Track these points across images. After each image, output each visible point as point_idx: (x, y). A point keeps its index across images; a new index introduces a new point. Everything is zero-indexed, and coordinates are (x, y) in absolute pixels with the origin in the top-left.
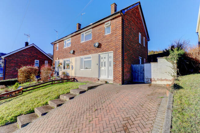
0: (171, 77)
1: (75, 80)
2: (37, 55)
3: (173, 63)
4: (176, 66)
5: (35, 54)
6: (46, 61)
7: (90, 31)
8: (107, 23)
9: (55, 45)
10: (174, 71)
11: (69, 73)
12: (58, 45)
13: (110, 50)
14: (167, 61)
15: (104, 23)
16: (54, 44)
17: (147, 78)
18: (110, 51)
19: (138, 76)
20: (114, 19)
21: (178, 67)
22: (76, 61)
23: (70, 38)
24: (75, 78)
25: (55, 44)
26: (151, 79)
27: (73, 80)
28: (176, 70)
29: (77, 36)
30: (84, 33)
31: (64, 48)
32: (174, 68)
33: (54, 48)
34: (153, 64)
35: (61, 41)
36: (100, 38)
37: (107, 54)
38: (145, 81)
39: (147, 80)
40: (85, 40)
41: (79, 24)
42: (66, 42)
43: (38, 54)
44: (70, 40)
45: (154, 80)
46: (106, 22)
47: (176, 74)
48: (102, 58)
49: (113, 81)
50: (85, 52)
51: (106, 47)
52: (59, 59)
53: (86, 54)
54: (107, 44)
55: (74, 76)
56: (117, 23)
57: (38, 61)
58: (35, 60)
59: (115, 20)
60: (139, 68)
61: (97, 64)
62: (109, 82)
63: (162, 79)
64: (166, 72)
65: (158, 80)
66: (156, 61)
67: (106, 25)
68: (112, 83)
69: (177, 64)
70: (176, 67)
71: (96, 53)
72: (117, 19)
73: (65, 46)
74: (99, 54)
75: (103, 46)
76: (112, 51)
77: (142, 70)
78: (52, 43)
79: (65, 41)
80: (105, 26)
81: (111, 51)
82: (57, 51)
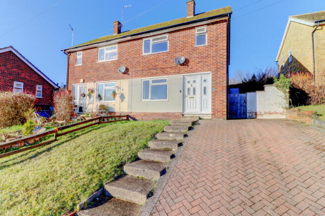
0: (282, 109)
1: (129, 119)
2: (20, 71)
3: (285, 92)
4: (288, 95)
5: (15, 70)
6: (37, 86)
7: (165, 37)
8: (202, 28)
9: (72, 54)
10: (285, 102)
11: (113, 107)
12: (80, 56)
13: (206, 69)
14: (277, 90)
15: (194, 27)
16: (70, 53)
17: (250, 111)
18: (206, 71)
19: (237, 110)
20: (213, 24)
21: (290, 97)
22: (131, 85)
23: (117, 45)
24: (130, 115)
25: (73, 52)
26: (256, 113)
27: (125, 118)
28: (288, 101)
29: (133, 42)
30: (151, 39)
31: (99, 61)
32: (285, 99)
33: (69, 60)
34: (259, 93)
35: (89, 49)
36: (187, 50)
37: (200, 76)
38: (248, 116)
39: (250, 115)
40: (153, 52)
41: (119, 22)
42: (103, 51)
43: (21, 69)
44: (115, 48)
45: (261, 114)
46: (198, 26)
47: (288, 105)
48: (189, 82)
49: (211, 115)
50: (154, 71)
51: (198, 65)
52: (84, 82)
53: (156, 74)
54: (200, 60)
55: (127, 111)
56: (219, 31)
57: (22, 84)
58: (15, 83)
59: (215, 26)
60: (239, 99)
61: (181, 91)
62: (204, 118)
63: (271, 112)
64: (276, 104)
65: (265, 114)
66: (262, 89)
67: (198, 30)
68: (210, 118)
69: (290, 94)
70: (288, 97)
71: (179, 73)
72: (219, 24)
73: (103, 59)
74: (184, 75)
75: (191, 63)
76: (210, 72)
77: (243, 101)
78: (65, 50)
79: (99, 49)
80: (196, 33)
81: (208, 71)
82: (79, 67)
